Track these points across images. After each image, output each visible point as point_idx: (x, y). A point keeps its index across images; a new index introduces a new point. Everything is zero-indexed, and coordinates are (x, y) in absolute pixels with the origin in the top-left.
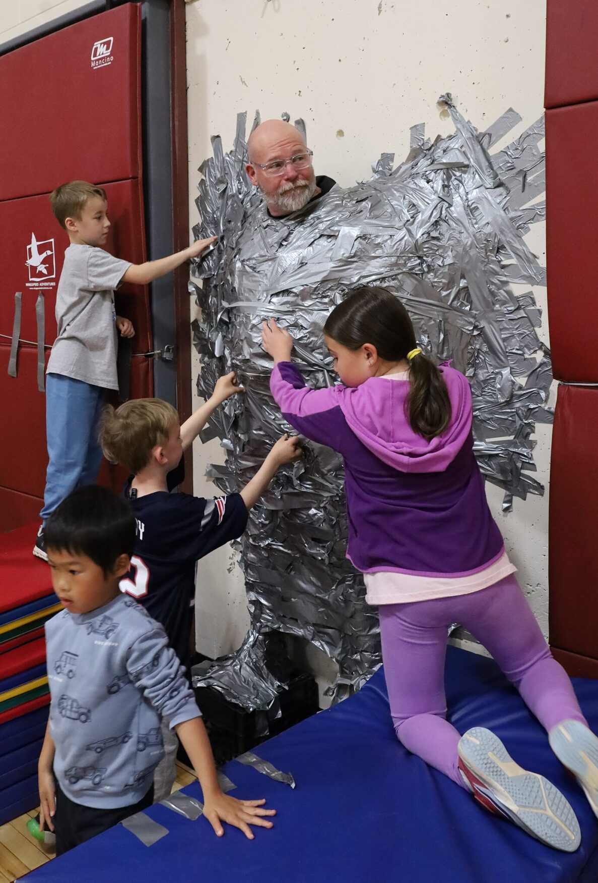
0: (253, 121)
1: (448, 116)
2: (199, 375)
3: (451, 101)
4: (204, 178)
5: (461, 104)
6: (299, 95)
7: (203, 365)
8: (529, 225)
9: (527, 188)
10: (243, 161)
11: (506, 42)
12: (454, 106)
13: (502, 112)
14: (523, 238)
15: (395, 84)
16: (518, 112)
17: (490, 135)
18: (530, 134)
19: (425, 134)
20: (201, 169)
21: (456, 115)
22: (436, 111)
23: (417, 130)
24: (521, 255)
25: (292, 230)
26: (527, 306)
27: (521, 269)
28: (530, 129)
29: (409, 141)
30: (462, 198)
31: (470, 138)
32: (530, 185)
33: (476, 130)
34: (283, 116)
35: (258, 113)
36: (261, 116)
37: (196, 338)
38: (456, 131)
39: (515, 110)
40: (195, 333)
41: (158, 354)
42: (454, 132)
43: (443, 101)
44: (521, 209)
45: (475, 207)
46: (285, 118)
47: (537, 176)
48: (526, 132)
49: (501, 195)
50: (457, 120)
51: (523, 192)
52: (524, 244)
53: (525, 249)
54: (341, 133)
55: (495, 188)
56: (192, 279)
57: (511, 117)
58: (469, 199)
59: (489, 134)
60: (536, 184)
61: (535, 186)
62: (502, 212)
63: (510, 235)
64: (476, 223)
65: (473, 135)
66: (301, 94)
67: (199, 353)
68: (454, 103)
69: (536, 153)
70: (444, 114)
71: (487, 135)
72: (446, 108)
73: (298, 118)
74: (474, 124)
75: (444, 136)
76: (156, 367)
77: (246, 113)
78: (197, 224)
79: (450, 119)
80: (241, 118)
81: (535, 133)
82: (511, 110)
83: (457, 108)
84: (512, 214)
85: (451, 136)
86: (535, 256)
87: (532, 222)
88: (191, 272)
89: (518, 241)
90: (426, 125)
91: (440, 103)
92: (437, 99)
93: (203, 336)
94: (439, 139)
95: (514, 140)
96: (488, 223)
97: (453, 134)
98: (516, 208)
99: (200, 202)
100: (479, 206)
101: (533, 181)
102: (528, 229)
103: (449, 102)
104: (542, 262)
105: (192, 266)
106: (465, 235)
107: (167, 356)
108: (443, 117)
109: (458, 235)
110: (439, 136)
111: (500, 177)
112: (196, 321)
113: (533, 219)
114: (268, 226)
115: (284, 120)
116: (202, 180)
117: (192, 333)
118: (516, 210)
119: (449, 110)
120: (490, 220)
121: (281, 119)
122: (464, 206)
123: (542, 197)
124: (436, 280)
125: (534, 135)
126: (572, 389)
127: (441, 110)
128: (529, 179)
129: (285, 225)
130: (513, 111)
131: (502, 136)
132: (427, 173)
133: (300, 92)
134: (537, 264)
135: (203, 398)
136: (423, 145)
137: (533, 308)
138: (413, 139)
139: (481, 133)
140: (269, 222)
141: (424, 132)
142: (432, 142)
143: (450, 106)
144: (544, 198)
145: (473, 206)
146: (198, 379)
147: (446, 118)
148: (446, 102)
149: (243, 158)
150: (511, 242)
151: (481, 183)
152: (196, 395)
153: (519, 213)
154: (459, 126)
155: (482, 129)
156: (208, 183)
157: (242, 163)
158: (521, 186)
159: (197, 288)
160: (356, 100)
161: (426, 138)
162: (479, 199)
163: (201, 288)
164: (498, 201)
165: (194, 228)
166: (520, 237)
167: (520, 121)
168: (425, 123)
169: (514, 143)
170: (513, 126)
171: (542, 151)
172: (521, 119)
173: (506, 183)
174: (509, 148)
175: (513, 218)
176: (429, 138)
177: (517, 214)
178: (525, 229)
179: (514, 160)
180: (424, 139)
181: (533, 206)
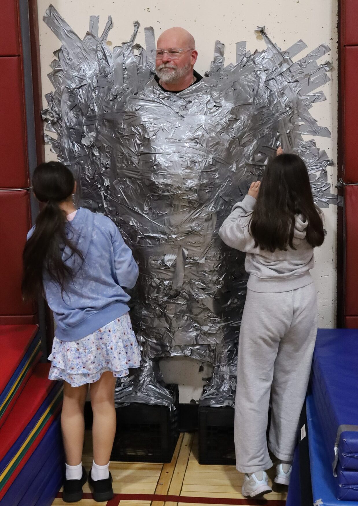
0: (106, 23)
1: (262, 39)
3: (264, 30)
4: (57, 59)
5: (270, 33)
6: (148, 11)
8: (312, 104)
9: (310, 84)
10: (97, 50)
11: (297, 3)
13: (295, 41)
14: (309, 110)
15: (224, 15)
16: (305, 42)
17: (289, 53)
18: (312, 55)
19: (247, 48)
20: (55, 53)
21: (267, 39)
22: (254, 36)
23: (241, 45)
24: (308, 119)
26: (311, 147)
28: (312, 52)
29: (235, 51)
30: (275, 87)
31: (276, 53)
32: (313, 82)
33: (280, 49)
34: (134, 24)
35: (110, 19)
36: (113, 21)
39: (304, 41)
42: (266, 49)
43: (259, 30)
44: (307, 95)
47: (316, 78)
48: (310, 54)
49: (296, 87)
50: (268, 42)
51: (308, 86)
52: (309, 114)
53: (310, 116)
55: (293, 83)
56: (46, 133)
57: (301, 45)
58: (280, 88)
61: (315, 83)
63: (302, 109)
65: (278, 52)
66: (149, 10)
69: (315, 66)
70: (259, 37)
71: (287, 53)
72: (260, 34)
74: (278, 46)
75: (260, 50)
77: (98, 16)
78: (50, 92)
79: (263, 41)
80: (94, 20)
82: (301, 41)
83: (267, 35)
84: (302, 97)
85: (264, 51)
88: (45, 128)
89: (306, 112)
91: (256, 31)
92: (256, 28)
94: (256, 51)
95: (303, 57)
96: (290, 102)
98: (304, 94)
99: (53, 76)
100: (286, 92)
101: (314, 80)
102: (311, 106)
106: (279, 108)
108: (258, 39)
110: (257, 50)
111: (295, 77)
113: (314, 101)
114: (166, 97)
116: (55, 60)
119: (262, 36)
120: (291, 100)
122: (277, 92)
125: (315, 56)
127: (257, 35)
128: (312, 79)
131: (296, 54)
133: (148, 8)
134: (317, 125)
136: (245, 54)
137: (315, 148)
138: (238, 50)
139: (283, 51)
142: (252, 53)
143: (264, 34)
148: (262, 31)
149: (97, 48)
151: (284, 80)
154: (269, 45)
155: (283, 49)
156: (62, 63)
157: (97, 52)
158: (307, 82)
159: (52, 139)
160: (195, 21)
161: (247, 50)
162: (285, 88)
163: (57, 139)
165: (46, 96)
166: (307, 110)
167: (306, 47)
168: (246, 41)
169: (303, 59)
170: (302, 50)
171: (319, 65)
172: (306, 46)
173: (298, 80)
174: (300, 61)
175: (303, 100)
176: (249, 50)
177: (305, 97)
178: (309, 106)
179: (303, 68)
180: (245, 51)
181: (316, 93)
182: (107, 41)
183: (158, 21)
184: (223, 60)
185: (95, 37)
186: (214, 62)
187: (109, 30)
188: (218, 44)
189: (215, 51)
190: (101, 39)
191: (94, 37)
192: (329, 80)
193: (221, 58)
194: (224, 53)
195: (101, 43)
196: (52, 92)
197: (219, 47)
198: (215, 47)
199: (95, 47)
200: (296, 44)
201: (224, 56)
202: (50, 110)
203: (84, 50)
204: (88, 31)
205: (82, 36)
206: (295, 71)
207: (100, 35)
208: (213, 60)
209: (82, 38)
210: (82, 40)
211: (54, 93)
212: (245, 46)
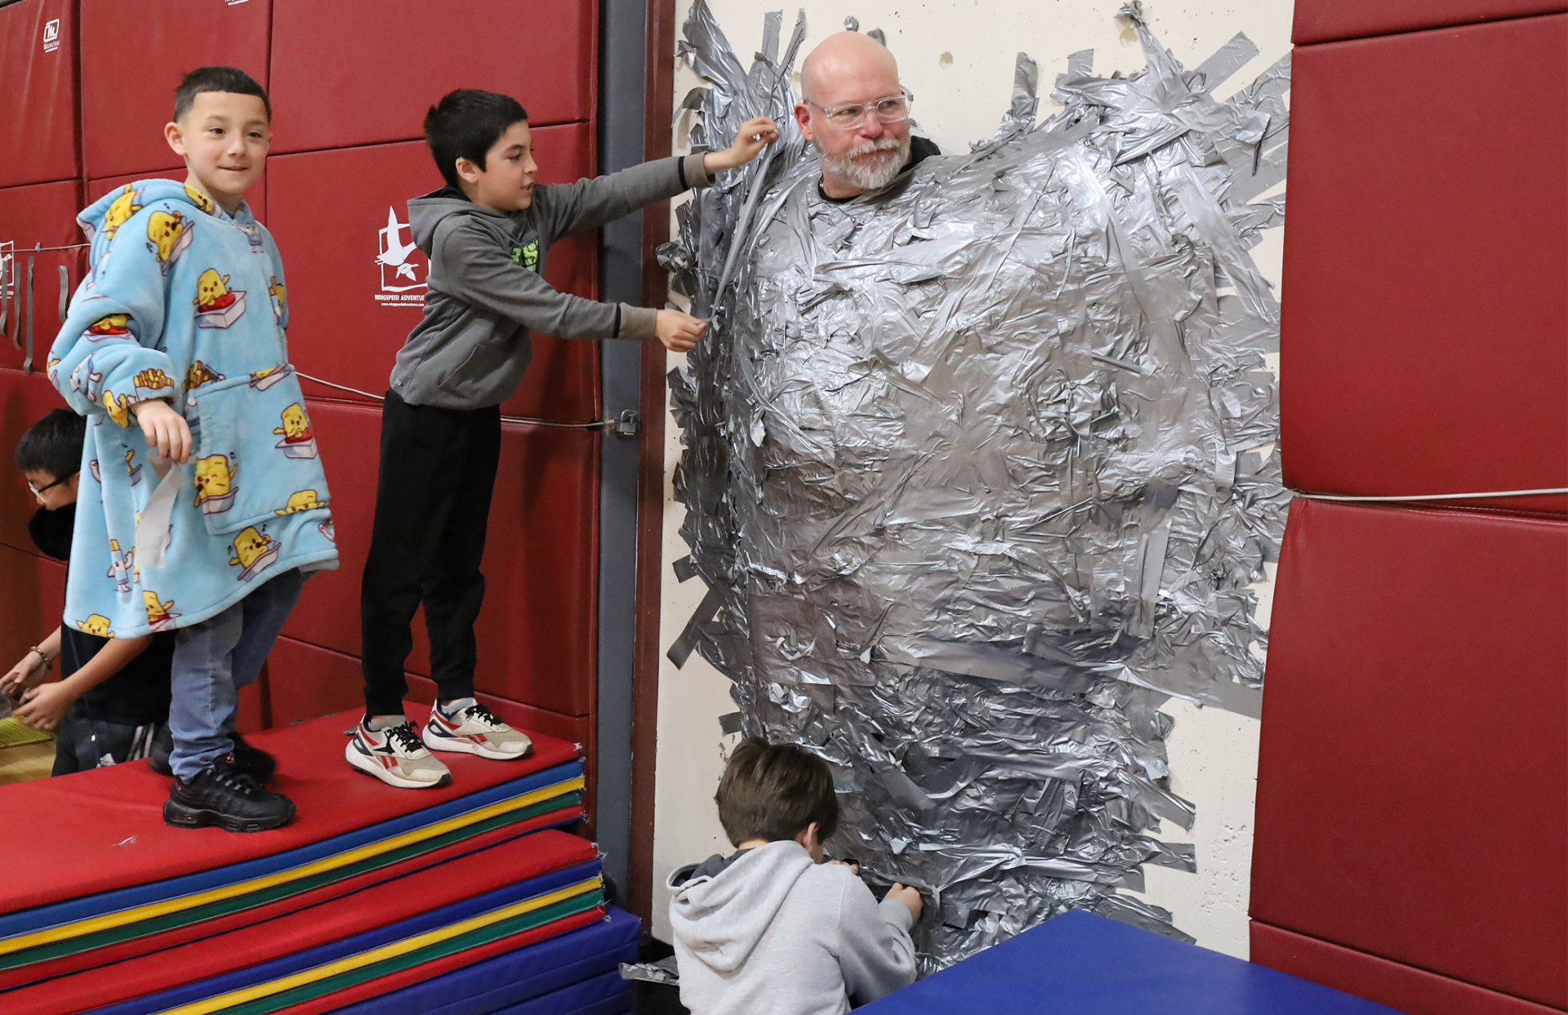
0: (793, 27)
1: (1135, 40)
2: (678, 464)
3: (1140, 14)
4: (701, 123)
5: (1158, 20)
7: (686, 447)
8: (1262, 231)
9: (1260, 168)
10: (772, 96)
12: (1144, 24)
13: (1224, 39)
14: (1249, 252)
16: (1252, 40)
17: (1204, 77)
18: (1272, 79)
19: (1093, 69)
21: (1148, 38)
22: (1114, 30)
23: (1080, 59)
24: (1245, 281)
25: (860, 224)
26: (1251, 367)
27: (1244, 304)
28: (1271, 69)
30: (1150, 181)
31: (1169, 79)
32: (1267, 164)
33: (1181, 67)
35: (802, 15)
36: (809, 20)
37: (675, 400)
38: (1147, 67)
39: (1248, 37)
40: (673, 392)
41: (610, 425)
42: (1144, 67)
43: (1126, 15)
44: (1249, 203)
45: (1172, 197)
46: (850, 26)
47: (1277, 150)
48: (1264, 75)
49: (1216, 178)
50: (1150, 47)
51: (1254, 175)
52: (1249, 263)
53: (1252, 271)
54: (947, 58)
55: (1206, 166)
57: (1240, 48)
58: (1163, 184)
59: (1201, 75)
60: (1276, 163)
61: (1275, 166)
62: (1217, 207)
63: (1229, 247)
64: (1172, 225)
65: (1174, 75)
67: (679, 427)
68: (1145, 18)
69: (1278, 111)
70: (1126, 35)
71: (1199, 76)
72: (1132, 25)
73: (873, 28)
74: (1177, 56)
75: (1125, 74)
76: (605, 446)
77: (781, 13)
78: (684, 202)
79: (1137, 45)
80: (772, 22)
81: (1280, 78)
82: (1241, 35)
83: (1149, 28)
84: (1234, 211)
85: (1137, 74)
86: (1268, 285)
87: (1266, 225)
88: (671, 285)
89: (1241, 256)
90: (1095, 52)
91: (1120, 18)
92: (1117, 11)
93: (688, 398)
94: (1116, 76)
95: (1243, 88)
96: (1192, 225)
97: (1140, 70)
98: (1241, 202)
100: (1179, 196)
101: (1272, 157)
102: (1258, 238)
103: (1136, 17)
104: (1277, 294)
105: (672, 276)
106: (1152, 243)
107: (625, 429)
108: (1125, 41)
109: (1141, 244)
110: (1117, 72)
111: (1217, 148)
112: (676, 371)
113: (1268, 222)
114: (817, 214)
115: (849, 29)
116: (698, 125)
117: (669, 392)
118: (1240, 205)
119: (1136, 30)
120: (1196, 220)
121: (843, 28)
122: (1153, 195)
123: (1281, 188)
124: (1098, 317)
125: (1278, 80)
126: (1312, 504)
127: (1123, 28)
128: (1265, 155)
129: (848, 215)
130: (1244, 38)
131: (1224, 78)
132: (1094, 136)
134: (1272, 297)
135: (684, 505)
137: (1260, 370)
139: (1188, 72)
140: (820, 207)
141: (1091, 65)
143: (1138, 23)
144: (1284, 190)
145: (1168, 196)
146: (677, 471)
147: (1131, 42)
148: (1132, 17)
149: (773, 91)
150: (1229, 259)
151: (1185, 157)
152: (672, 499)
153: (1248, 211)
154: (1153, 57)
155: (1191, 65)
156: (708, 131)
157: (772, 100)
158: (1251, 165)
161: (1094, 75)
162: (1180, 184)
164: (1212, 189)
165: (679, 210)
166: (1245, 251)
167: (1254, 56)
168: (1094, 50)
169: (1242, 92)
170: (1242, 65)
172: (1256, 52)
173: (1226, 158)
174: (1234, 99)
175: (1233, 220)
177: (1242, 211)
178: (1253, 237)
181: (1270, 199)
182: (792, 73)
183: (896, 14)
184: (1034, 107)
185: (772, 64)
186: (1011, 113)
187: (797, 47)
188: (1021, 62)
189: (1016, 81)
190: (783, 69)
191: (769, 64)
193: (1029, 100)
194: (1036, 87)
195: (781, 78)
196: (688, 201)
197: (1024, 72)
198: (1017, 71)
199: (768, 90)
200: (1225, 48)
201: (1037, 96)
202: (682, 243)
203: (750, 97)
204: (760, 52)
205: (747, 63)
206: (1217, 132)
207: (780, 58)
208: (1009, 107)
209: (747, 70)
210: (747, 73)
211: (691, 202)
212: (1091, 62)
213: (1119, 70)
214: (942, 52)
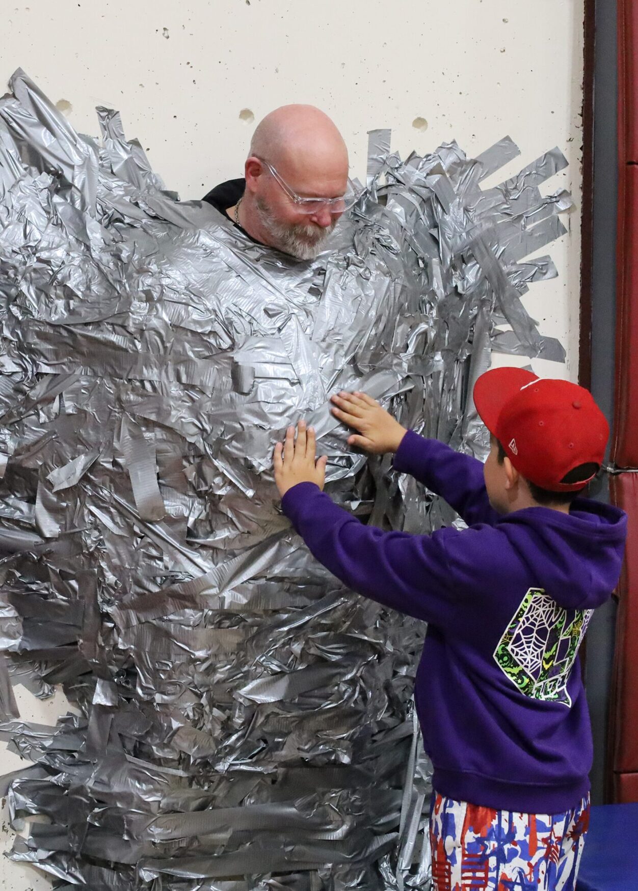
5: (444, 115)
6: (164, 34)
8: (528, 283)
9: (525, 238)
13: (496, 139)
14: (521, 298)
15: (344, 64)
16: (516, 143)
17: (483, 163)
18: (531, 173)
19: (391, 146)
23: (379, 137)
24: (519, 320)
28: (530, 167)
29: (366, 150)
32: (530, 235)
33: (465, 154)
39: (513, 140)
42: (434, 151)
44: (518, 262)
48: (526, 169)
51: (521, 242)
57: (508, 147)
59: (480, 162)
66: (168, 33)
75: (421, 153)
79: (428, 132)
82: (507, 138)
84: (508, 268)
85: (429, 155)
90: (392, 132)
94: (413, 156)
95: (511, 177)
97: (431, 153)
98: (512, 261)
102: (526, 289)
108: (417, 127)
110: (414, 152)
113: (532, 277)
125: (535, 175)
128: (529, 228)
130: (510, 140)
131: (497, 168)
133: (165, 29)
134: (538, 332)
136: (388, 159)
138: (372, 148)
139: (470, 159)
141: (389, 143)
142: (404, 158)
153: (517, 268)
155: (472, 153)
158: (519, 235)
160: (277, 71)
161: (392, 151)
167: (518, 155)
168: (390, 130)
169: (511, 180)
170: (510, 159)
171: (543, 197)
172: (519, 152)
174: (506, 184)
175: (509, 274)
176: (397, 152)
177: (514, 269)
178: (523, 289)
179: (511, 201)
180: (388, 151)
181: (536, 260)
183: (188, 63)
192: (564, 231)
200: (496, 146)
212: (389, 140)
213: (416, 151)
214: (243, 108)
